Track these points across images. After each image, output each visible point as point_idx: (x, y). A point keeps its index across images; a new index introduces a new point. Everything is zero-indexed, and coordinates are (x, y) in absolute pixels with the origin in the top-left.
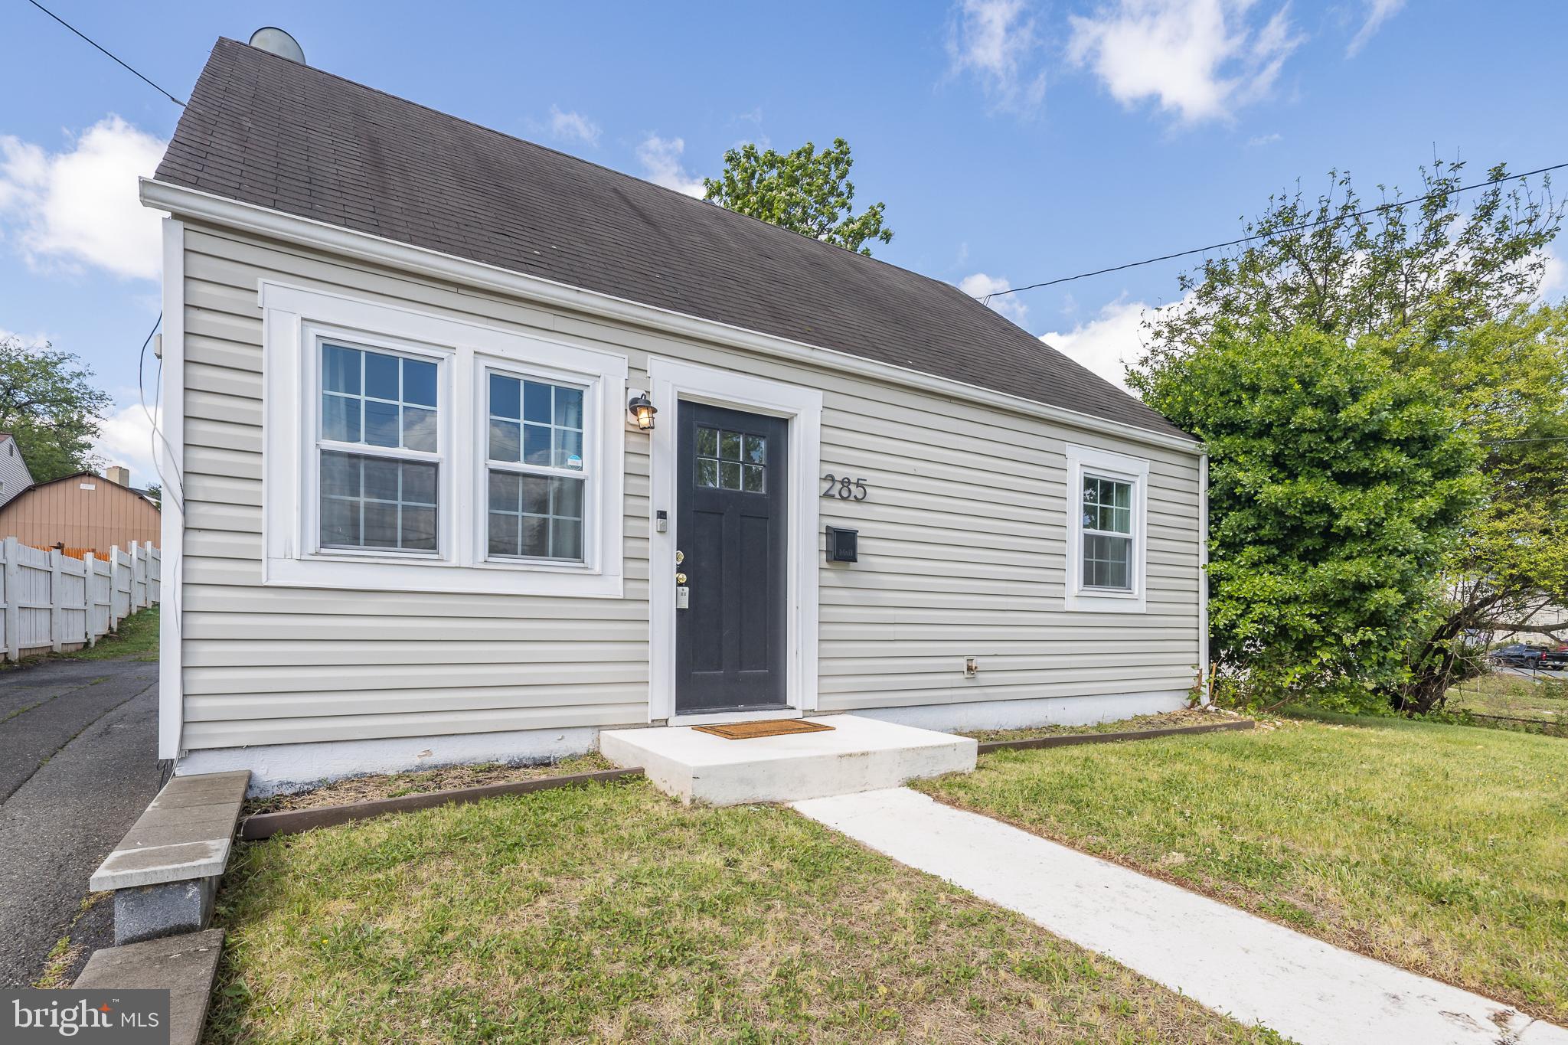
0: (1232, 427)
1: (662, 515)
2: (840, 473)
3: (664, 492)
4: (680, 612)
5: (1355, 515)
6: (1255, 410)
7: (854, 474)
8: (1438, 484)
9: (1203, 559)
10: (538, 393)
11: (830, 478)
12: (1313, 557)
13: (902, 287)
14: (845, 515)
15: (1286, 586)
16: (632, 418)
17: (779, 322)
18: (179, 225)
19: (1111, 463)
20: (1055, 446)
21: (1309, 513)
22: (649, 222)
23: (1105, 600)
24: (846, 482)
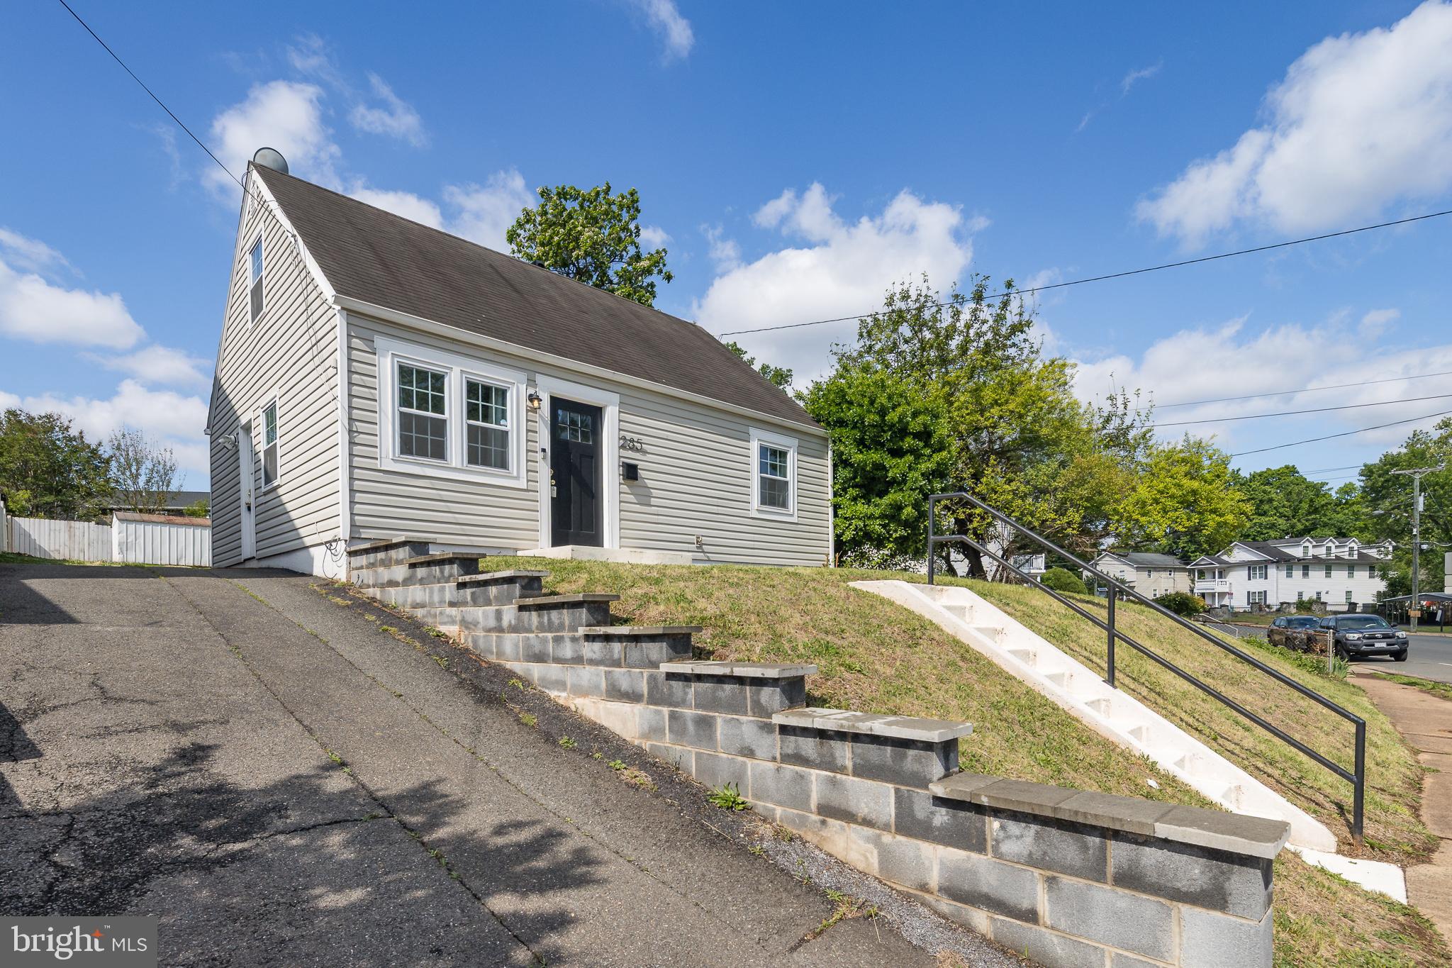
0: (841, 423)
1: (544, 450)
2: (629, 436)
3: (544, 439)
4: (553, 499)
5: (895, 471)
6: (851, 413)
7: (636, 437)
8: (934, 455)
9: (830, 496)
10: (487, 390)
11: (624, 438)
12: (881, 494)
13: (664, 329)
14: (632, 457)
15: (871, 510)
16: (529, 404)
17: (596, 357)
18: (345, 312)
19: (777, 440)
20: (743, 428)
21: (877, 470)
22: (517, 291)
23: (773, 513)
24: (632, 441)
